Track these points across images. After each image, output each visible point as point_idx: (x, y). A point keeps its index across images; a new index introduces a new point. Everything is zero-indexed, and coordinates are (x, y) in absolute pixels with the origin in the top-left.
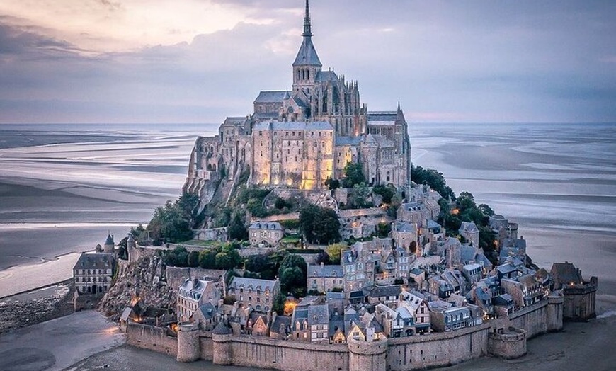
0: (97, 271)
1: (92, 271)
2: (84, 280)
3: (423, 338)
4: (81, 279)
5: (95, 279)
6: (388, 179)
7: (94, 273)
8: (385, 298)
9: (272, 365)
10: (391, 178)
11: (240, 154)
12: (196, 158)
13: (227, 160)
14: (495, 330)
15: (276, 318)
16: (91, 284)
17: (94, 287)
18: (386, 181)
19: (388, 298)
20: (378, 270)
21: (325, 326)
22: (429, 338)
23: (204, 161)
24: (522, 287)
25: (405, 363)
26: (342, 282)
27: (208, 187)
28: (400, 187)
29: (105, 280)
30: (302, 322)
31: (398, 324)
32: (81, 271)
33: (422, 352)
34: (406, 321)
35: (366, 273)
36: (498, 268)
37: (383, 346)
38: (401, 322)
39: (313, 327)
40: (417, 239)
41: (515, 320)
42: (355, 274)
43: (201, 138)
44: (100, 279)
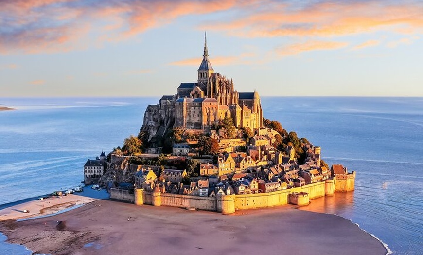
1: (93, 168)
2: (89, 172)
3: (254, 195)
4: (87, 172)
7: (95, 168)
10: (249, 125)
11: (170, 113)
13: (163, 116)
14: (293, 192)
15: (183, 186)
16: (93, 174)
17: (95, 175)
18: (246, 125)
20: (238, 166)
21: (207, 190)
22: (257, 195)
23: (151, 117)
24: (311, 174)
25: (245, 205)
26: (218, 171)
27: (153, 129)
28: (255, 128)
29: (100, 172)
30: (195, 188)
31: (242, 188)
32: (87, 168)
33: (254, 201)
34: (246, 187)
35: (230, 167)
36: (300, 166)
37: (233, 197)
38: (244, 188)
39: (201, 190)
40: (259, 153)
41: (305, 189)
42: (225, 168)
43: (150, 106)
44: (98, 172)
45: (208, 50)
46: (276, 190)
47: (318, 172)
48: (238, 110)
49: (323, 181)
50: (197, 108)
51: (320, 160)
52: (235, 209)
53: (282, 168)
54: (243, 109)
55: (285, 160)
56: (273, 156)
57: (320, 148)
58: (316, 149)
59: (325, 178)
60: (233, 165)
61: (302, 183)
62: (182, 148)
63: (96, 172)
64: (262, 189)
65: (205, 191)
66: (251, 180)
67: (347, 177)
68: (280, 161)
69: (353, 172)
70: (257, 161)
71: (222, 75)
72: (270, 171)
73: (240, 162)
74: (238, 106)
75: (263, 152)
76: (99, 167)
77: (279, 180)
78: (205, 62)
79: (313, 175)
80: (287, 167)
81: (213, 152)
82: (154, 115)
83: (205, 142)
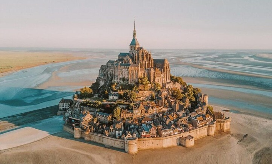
0: (66, 104)
1: (64, 104)
2: (62, 106)
3: (153, 139)
4: (61, 106)
5: (65, 106)
6: (158, 81)
7: (65, 104)
8: (147, 122)
9: (101, 142)
10: (159, 81)
11: (112, 72)
12: (100, 71)
13: (109, 73)
14: (183, 136)
15: (106, 127)
16: (64, 108)
17: (65, 108)
18: (157, 82)
19: (148, 122)
20: (147, 112)
21: (121, 132)
22: (155, 139)
23: (103, 72)
24: (197, 121)
25: (146, 146)
26: (133, 115)
27: (102, 81)
28: (163, 83)
29: (68, 106)
30: (113, 130)
31: (144, 134)
32: (61, 104)
33: (152, 143)
34: (147, 133)
35: (142, 113)
36: (190, 114)
37: (135, 142)
38: (145, 133)
39: (117, 132)
40: (163, 102)
41: (192, 133)
42: (138, 113)
43: (102, 66)
44: (67, 106)
45: (136, 32)
46: (170, 135)
47: (203, 119)
48: (152, 71)
49: (207, 125)
50: (126, 70)
51: (206, 107)
52: (138, 148)
53: (177, 115)
54: (155, 71)
55: (181, 108)
56: (173, 104)
57: (208, 96)
58: (205, 96)
59: (208, 123)
60: (143, 111)
61: (190, 128)
62: (114, 96)
63: (66, 106)
64: (159, 134)
65: (120, 132)
66: (151, 127)
67: (224, 121)
68: (177, 108)
69: (229, 117)
70: (161, 107)
71: (144, 48)
72: (168, 118)
73: (148, 109)
74: (152, 69)
75: (166, 101)
76: (68, 104)
77: (173, 126)
78: (134, 40)
79: (199, 122)
80: (180, 113)
81: (133, 100)
82: (104, 72)
83: (127, 94)
